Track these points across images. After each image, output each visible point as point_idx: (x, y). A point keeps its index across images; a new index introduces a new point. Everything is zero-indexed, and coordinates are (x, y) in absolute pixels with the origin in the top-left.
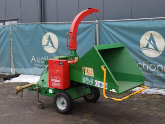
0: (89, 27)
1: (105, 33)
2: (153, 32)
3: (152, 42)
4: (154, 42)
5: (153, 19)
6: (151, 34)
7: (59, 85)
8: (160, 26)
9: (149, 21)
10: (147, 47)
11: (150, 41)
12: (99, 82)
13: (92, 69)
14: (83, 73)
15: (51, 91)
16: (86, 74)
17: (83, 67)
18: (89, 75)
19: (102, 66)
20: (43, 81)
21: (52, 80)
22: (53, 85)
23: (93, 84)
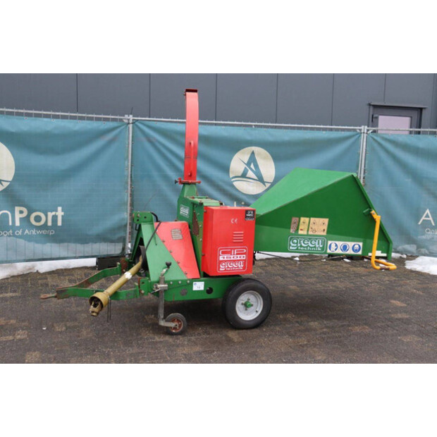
1: (147, 145)
2: (256, 149)
3: (252, 166)
5: (255, 126)
6: (253, 153)
7: (241, 266)
9: (248, 128)
10: (244, 175)
11: (248, 164)
12: (340, 244)
13: (326, 221)
14: (292, 231)
15: (199, 286)
16: (300, 232)
17: (294, 220)
18: (310, 233)
19: (373, 212)
20: (168, 265)
21: (221, 258)
22: (222, 268)
23: (323, 249)
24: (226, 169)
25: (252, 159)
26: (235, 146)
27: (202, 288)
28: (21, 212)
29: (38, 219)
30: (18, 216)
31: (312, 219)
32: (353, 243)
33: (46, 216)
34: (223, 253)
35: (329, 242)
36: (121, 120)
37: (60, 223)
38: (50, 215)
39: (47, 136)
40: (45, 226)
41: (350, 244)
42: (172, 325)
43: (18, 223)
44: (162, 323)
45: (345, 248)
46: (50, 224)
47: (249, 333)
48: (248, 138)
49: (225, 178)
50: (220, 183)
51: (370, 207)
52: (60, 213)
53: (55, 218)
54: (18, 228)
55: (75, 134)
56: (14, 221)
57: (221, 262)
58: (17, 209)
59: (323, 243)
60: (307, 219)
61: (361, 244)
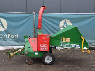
0: (30, 16)
2: (67, 20)
3: (65, 24)
4: (67, 24)
5: (66, 14)
6: (66, 21)
7: (46, 49)
8: (70, 17)
10: (63, 27)
11: (64, 24)
12: (74, 45)
13: (70, 39)
14: (61, 41)
15: (36, 53)
16: (63, 41)
17: (61, 38)
18: (66, 42)
19: (82, 37)
20: (29, 48)
21: (41, 47)
22: (41, 49)
23: (69, 46)
24: (59, 25)
25: (66, 23)
26: (61, 19)
27: (37, 54)
28: (9, 35)
29: (13, 37)
30: (8, 36)
31: (66, 38)
32: (78, 45)
33: (14, 36)
34: (41, 46)
35: (71, 44)
36: (32, 14)
37: (17, 38)
38: (15, 36)
39: (14, 18)
40: (14, 38)
41: (77, 45)
42: (29, 62)
43: (8, 37)
44: (27, 62)
45: (75, 46)
46: (15, 38)
47: (48, 66)
48: (64, 17)
49: (58, 27)
50: (57, 29)
51: (81, 35)
52: (17, 35)
53: (16, 36)
54: (8, 38)
55: (21, 17)
56: (7, 37)
57: (41, 48)
58: (8, 34)
59: (70, 44)
60: (65, 38)
61: (80, 45)
